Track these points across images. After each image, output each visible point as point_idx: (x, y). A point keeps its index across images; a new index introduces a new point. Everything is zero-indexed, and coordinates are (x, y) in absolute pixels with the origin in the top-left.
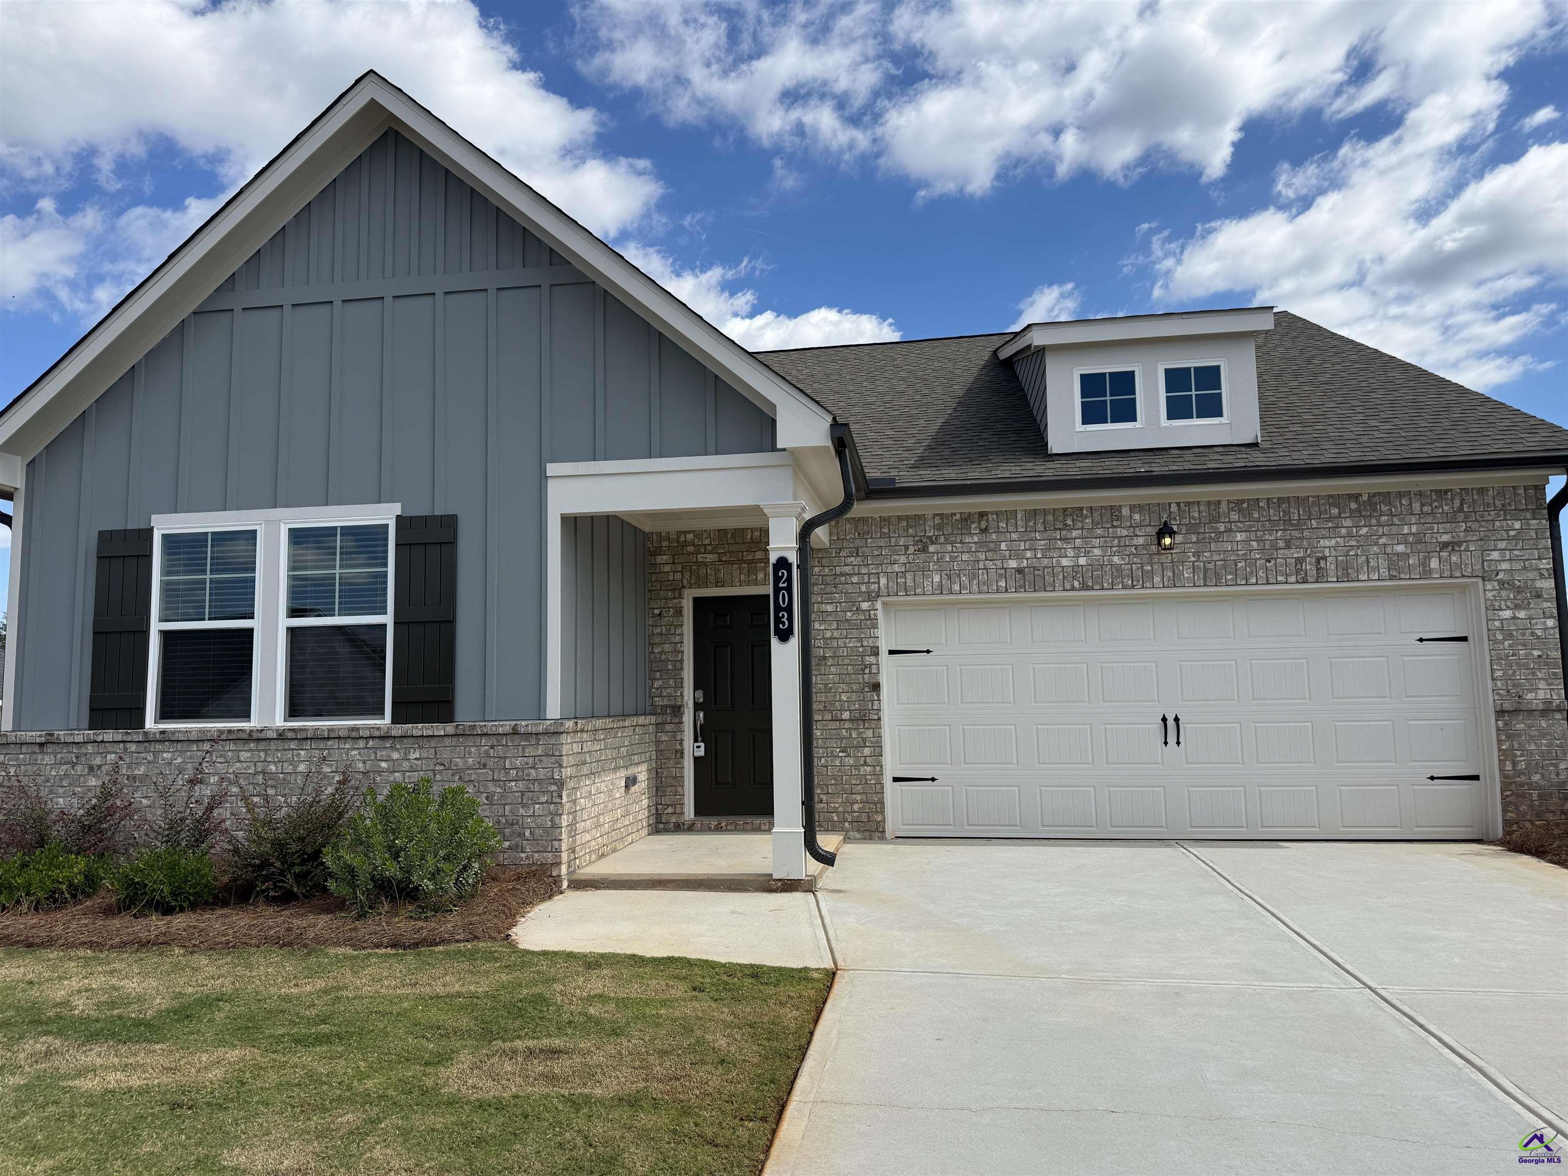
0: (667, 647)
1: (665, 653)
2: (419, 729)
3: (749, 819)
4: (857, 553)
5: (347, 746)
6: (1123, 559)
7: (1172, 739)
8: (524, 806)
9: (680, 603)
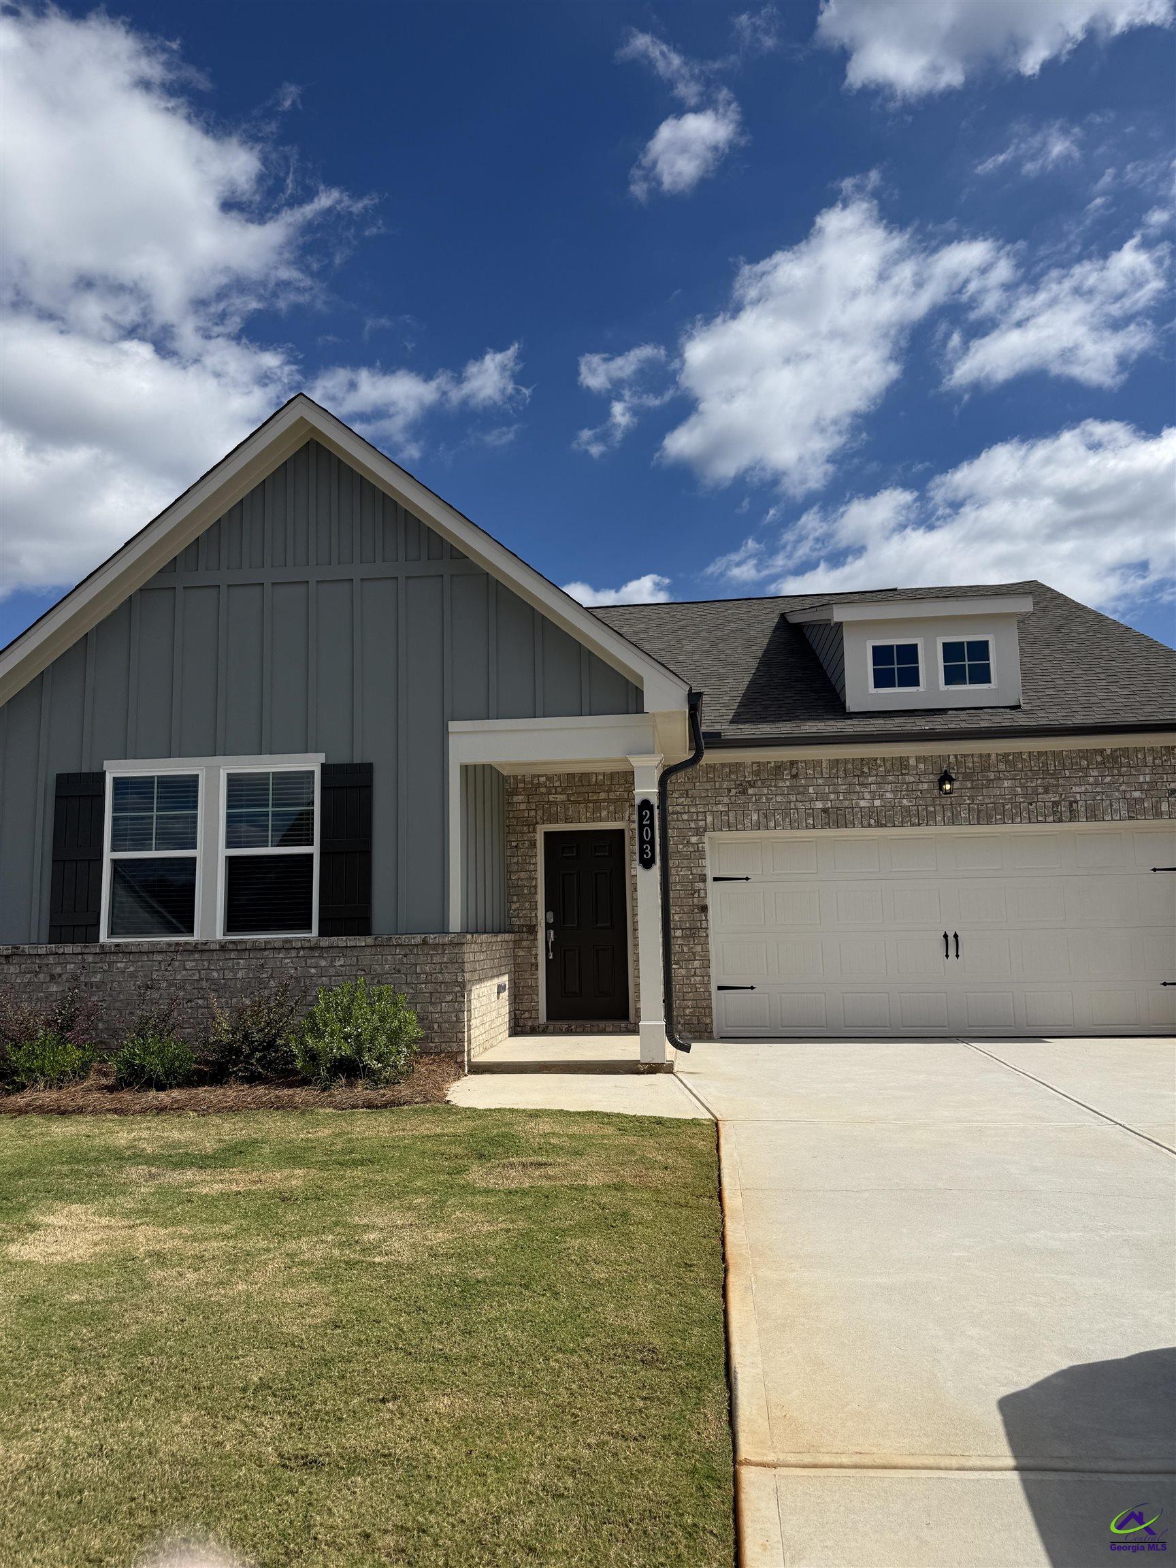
0: (523, 875)
1: (522, 880)
2: (343, 941)
3: (595, 1023)
4: (687, 795)
5: (281, 955)
6: (911, 802)
7: (952, 952)
8: (432, 1003)
9: (534, 836)
